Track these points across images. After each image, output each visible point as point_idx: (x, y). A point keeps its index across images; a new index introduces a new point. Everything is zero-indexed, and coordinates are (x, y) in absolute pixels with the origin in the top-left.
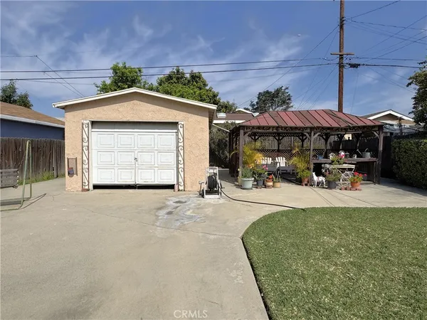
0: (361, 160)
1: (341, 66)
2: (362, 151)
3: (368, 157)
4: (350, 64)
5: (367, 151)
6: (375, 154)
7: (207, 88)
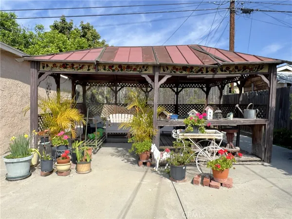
0: (241, 121)
1: (232, 12)
2: (243, 106)
3: (252, 116)
4: (242, 10)
5: (250, 108)
6: (263, 113)
7: (100, 40)
